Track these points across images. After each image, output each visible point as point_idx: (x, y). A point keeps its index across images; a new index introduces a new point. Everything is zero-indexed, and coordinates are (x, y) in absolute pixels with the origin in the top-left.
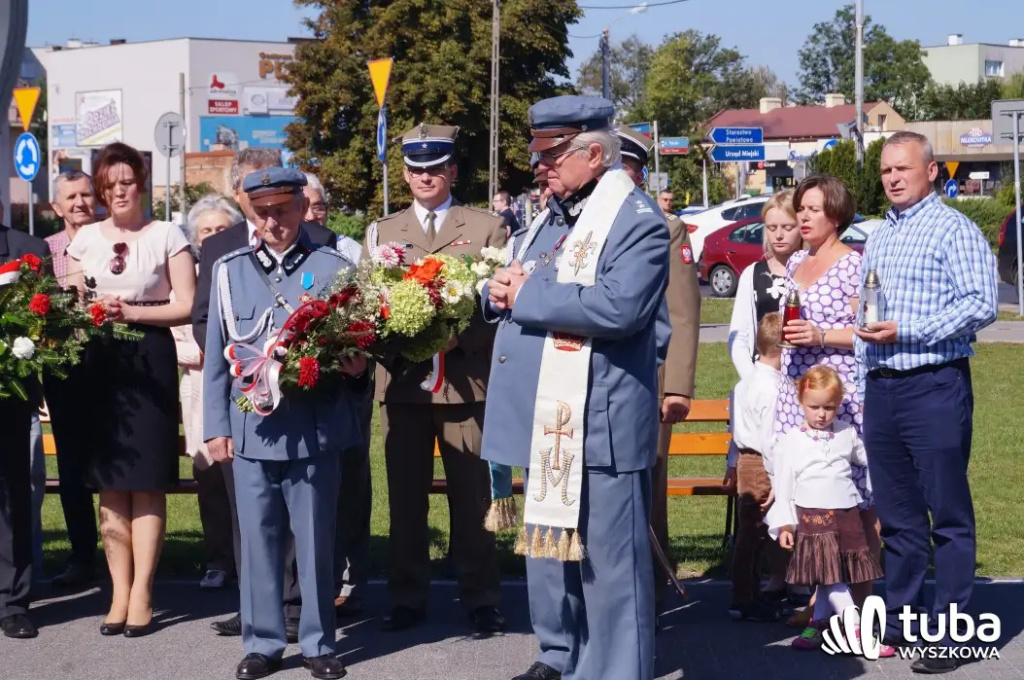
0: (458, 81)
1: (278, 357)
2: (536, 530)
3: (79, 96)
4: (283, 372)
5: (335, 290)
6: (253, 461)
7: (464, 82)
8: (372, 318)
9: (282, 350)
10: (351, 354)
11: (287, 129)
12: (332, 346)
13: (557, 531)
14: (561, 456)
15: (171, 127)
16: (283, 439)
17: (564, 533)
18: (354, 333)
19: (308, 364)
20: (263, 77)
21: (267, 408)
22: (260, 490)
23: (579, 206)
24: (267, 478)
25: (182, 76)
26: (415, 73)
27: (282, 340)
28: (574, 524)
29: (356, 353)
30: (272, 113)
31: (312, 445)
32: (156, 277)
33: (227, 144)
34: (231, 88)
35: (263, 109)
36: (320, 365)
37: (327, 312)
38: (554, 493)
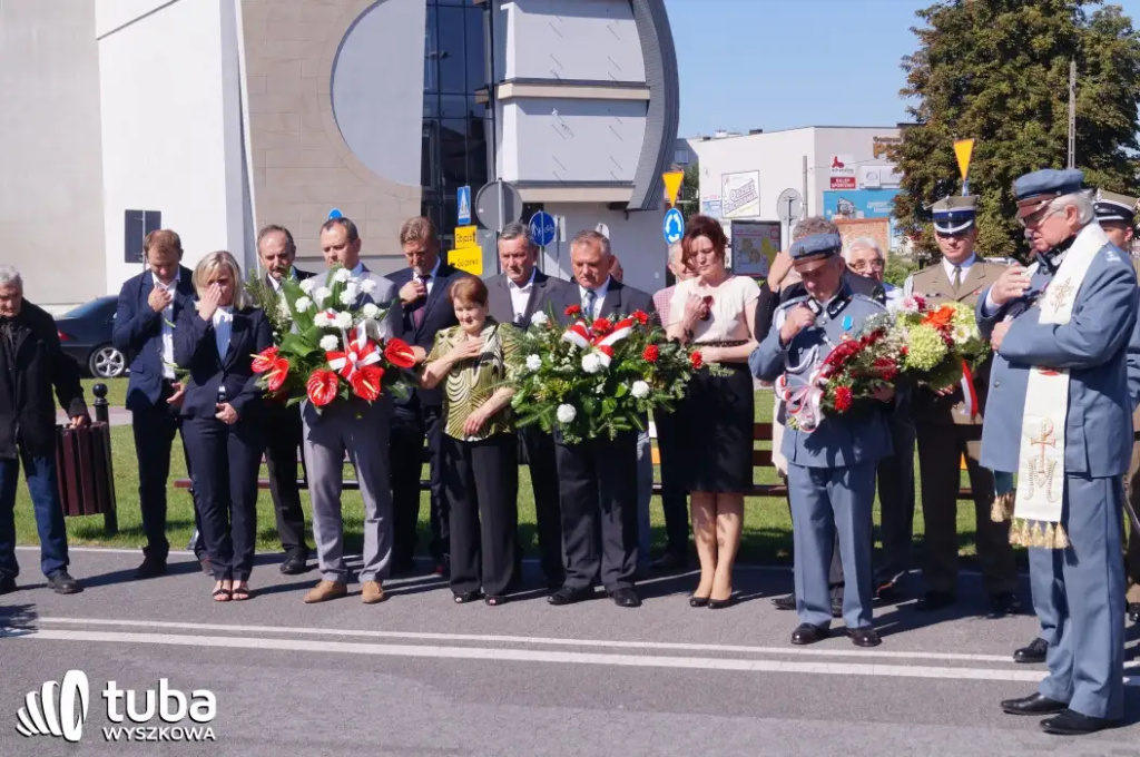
0: (1040, 155)
1: (821, 386)
2: (1026, 523)
3: (725, 177)
4: (824, 398)
5: (867, 333)
6: (803, 467)
7: (1045, 156)
8: (893, 356)
9: (825, 381)
10: (878, 385)
11: (894, 200)
12: (862, 378)
13: (1043, 524)
14: (1046, 462)
15: (791, 201)
16: (824, 450)
17: (1049, 526)
18: (879, 368)
19: (843, 392)
20: (876, 157)
21: (812, 427)
22: (810, 491)
23: (1059, 257)
24: (814, 481)
25: (805, 158)
26: (1003, 150)
27: (824, 371)
28: (1058, 518)
29: (883, 384)
30: (884, 187)
31: (848, 456)
32: (736, 322)
33: (846, 213)
34: (850, 167)
35: (877, 185)
36: (854, 393)
37: (857, 351)
38: (1040, 493)
